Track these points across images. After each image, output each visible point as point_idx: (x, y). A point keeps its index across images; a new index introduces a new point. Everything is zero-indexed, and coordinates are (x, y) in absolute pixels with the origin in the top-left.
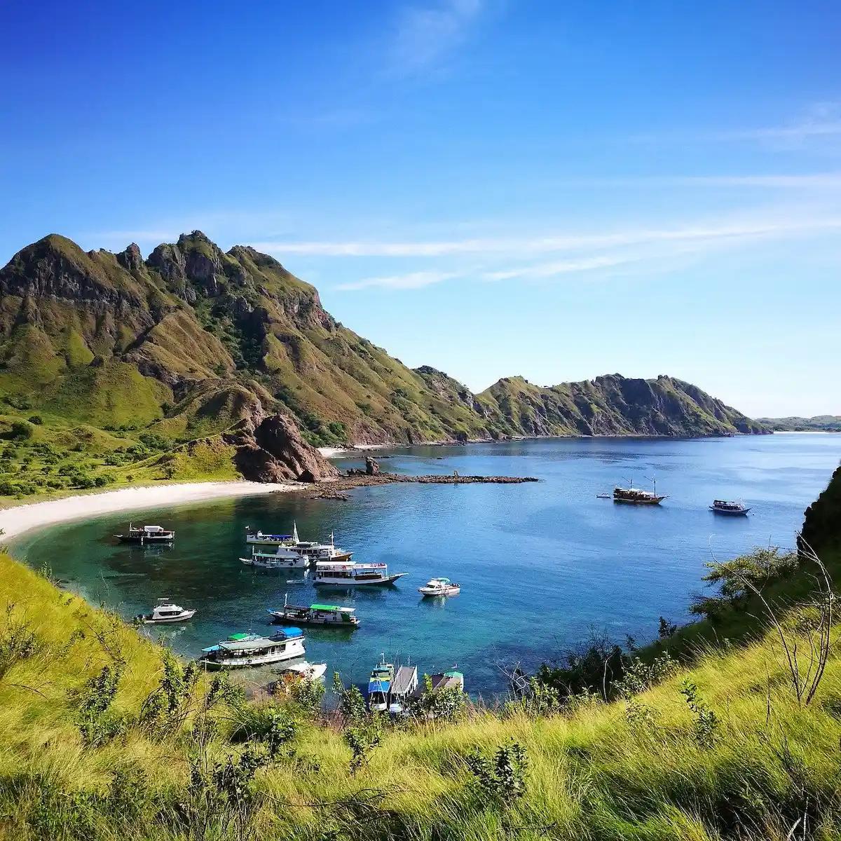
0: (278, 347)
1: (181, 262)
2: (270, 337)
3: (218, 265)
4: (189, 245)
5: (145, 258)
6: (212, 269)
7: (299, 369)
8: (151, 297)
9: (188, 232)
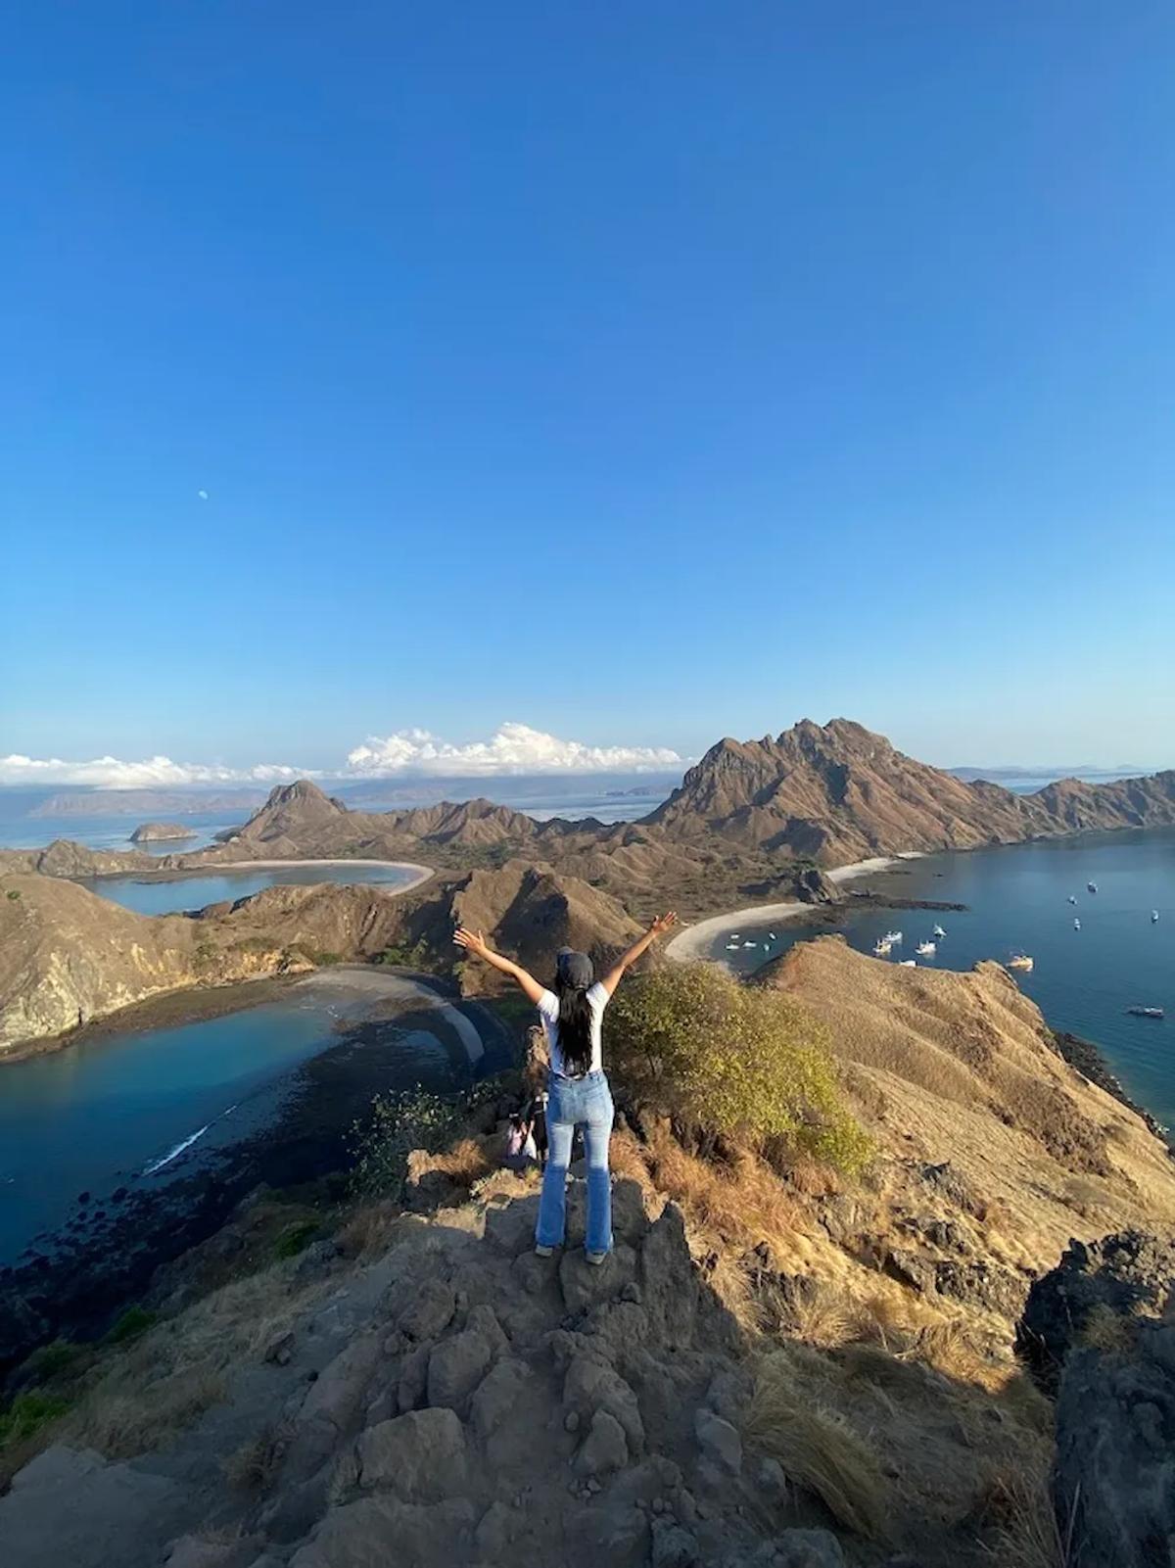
0: (854, 789)
1: (796, 740)
2: (849, 783)
3: (818, 737)
4: (800, 729)
5: (775, 740)
6: (815, 741)
7: (867, 803)
8: (779, 764)
9: (799, 721)
